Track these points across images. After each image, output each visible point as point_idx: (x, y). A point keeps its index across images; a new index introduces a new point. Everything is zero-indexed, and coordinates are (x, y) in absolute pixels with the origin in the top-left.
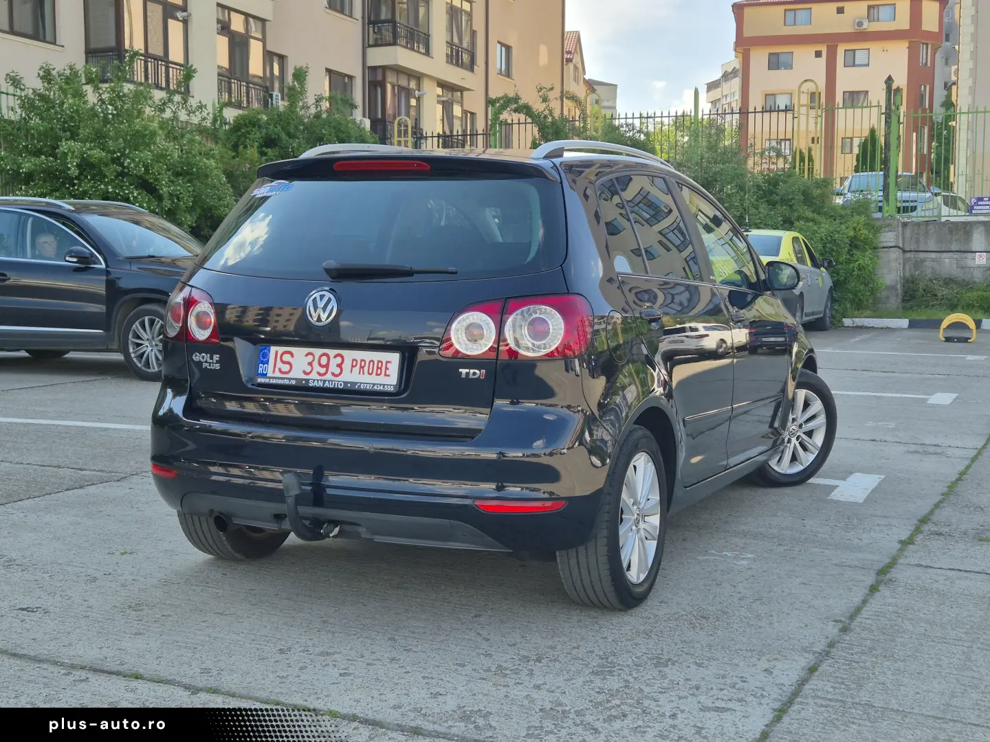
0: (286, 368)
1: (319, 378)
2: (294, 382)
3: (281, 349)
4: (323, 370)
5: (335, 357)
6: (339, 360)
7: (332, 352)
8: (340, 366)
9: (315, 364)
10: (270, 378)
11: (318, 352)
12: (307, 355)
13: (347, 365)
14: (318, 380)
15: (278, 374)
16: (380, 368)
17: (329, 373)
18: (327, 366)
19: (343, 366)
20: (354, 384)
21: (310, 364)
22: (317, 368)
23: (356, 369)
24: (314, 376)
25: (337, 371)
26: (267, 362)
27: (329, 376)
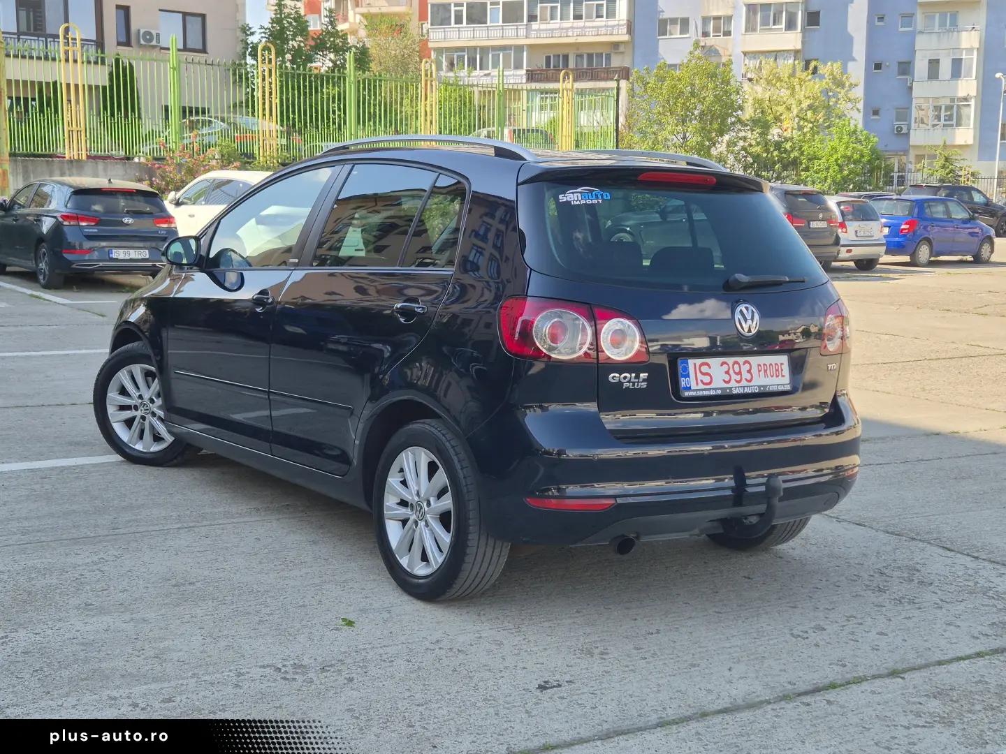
0: (707, 379)
1: (738, 385)
2: (719, 392)
3: (699, 361)
4: (738, 378)
5: (744, 364)
6: (747, 366)
7: (741, 360)
8: (749, 371)
9: (731, 372)
10: (696, 390)
11: (730, 360)
12: (722, 365)
13: (755, 371)
14: (739, 387)
15: (701, 386)
16: (777, 372)
17: (744, 380)
18: (739, 373)
19: (752, 371)
20: (765, 386)
21: (727, 372)
22: (734, 377)
23: (762, 373)
24: (733, 384)
25: (749, 377)
26: (688, 376)
27: (744, 383)
